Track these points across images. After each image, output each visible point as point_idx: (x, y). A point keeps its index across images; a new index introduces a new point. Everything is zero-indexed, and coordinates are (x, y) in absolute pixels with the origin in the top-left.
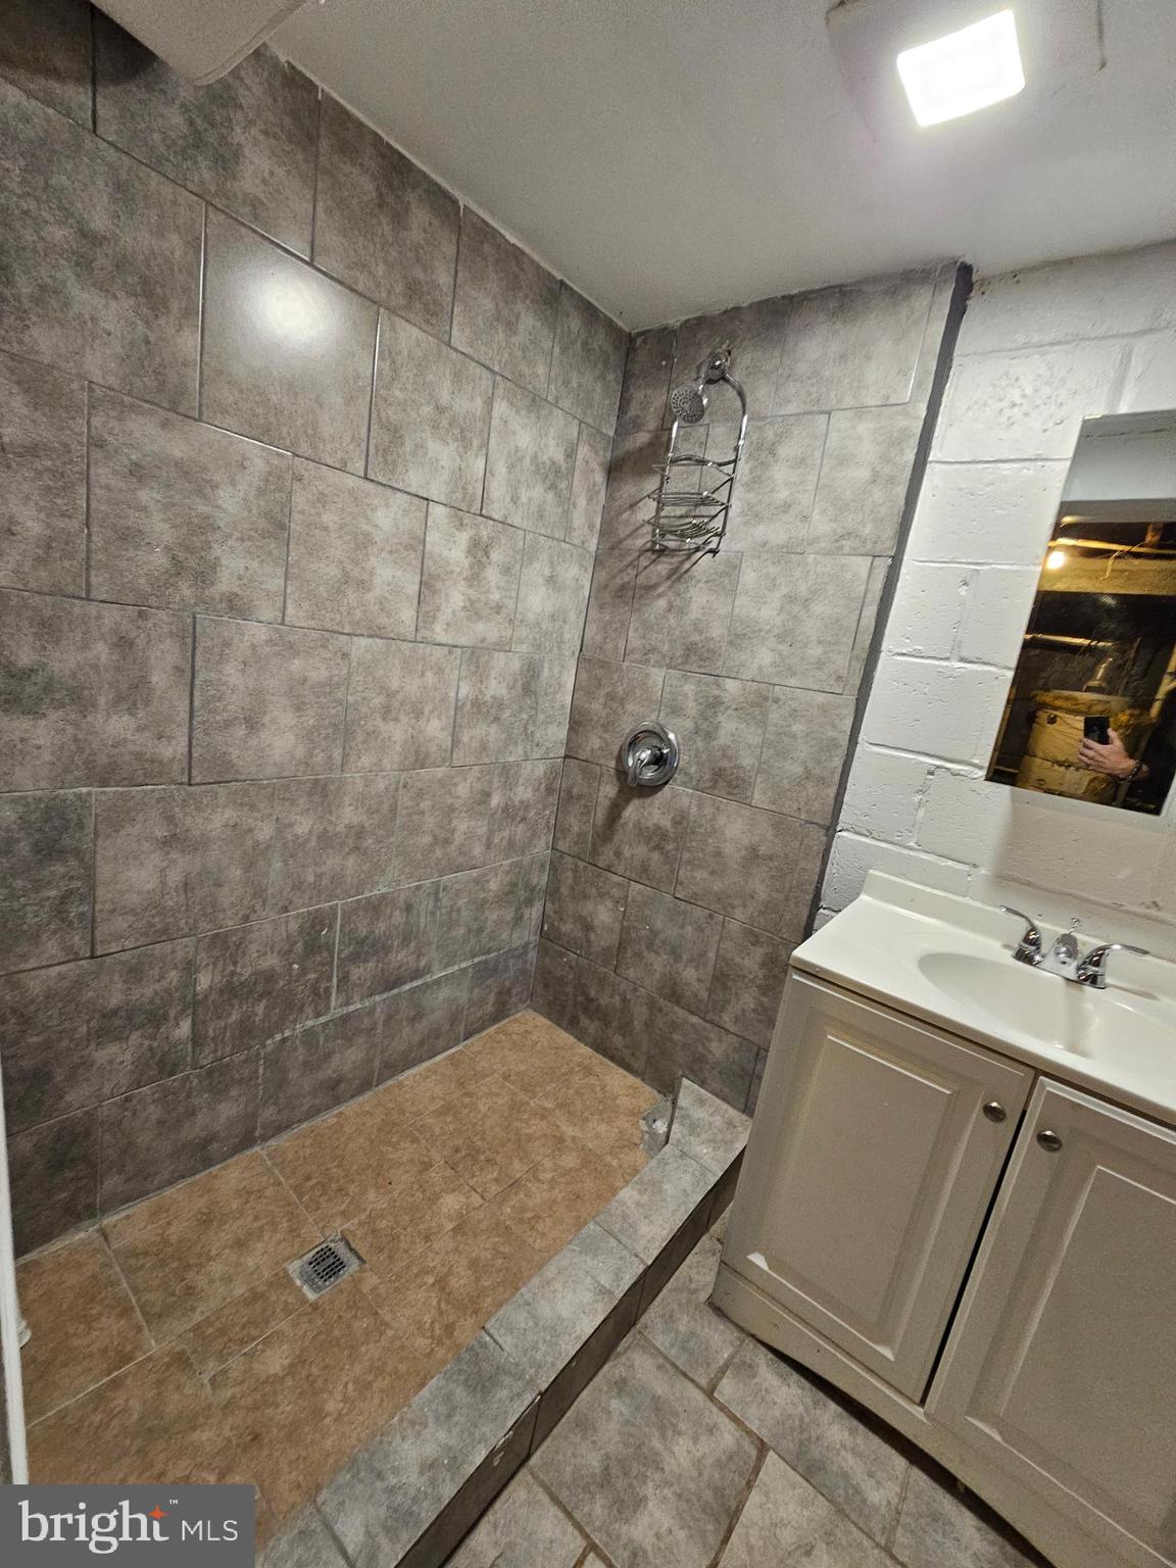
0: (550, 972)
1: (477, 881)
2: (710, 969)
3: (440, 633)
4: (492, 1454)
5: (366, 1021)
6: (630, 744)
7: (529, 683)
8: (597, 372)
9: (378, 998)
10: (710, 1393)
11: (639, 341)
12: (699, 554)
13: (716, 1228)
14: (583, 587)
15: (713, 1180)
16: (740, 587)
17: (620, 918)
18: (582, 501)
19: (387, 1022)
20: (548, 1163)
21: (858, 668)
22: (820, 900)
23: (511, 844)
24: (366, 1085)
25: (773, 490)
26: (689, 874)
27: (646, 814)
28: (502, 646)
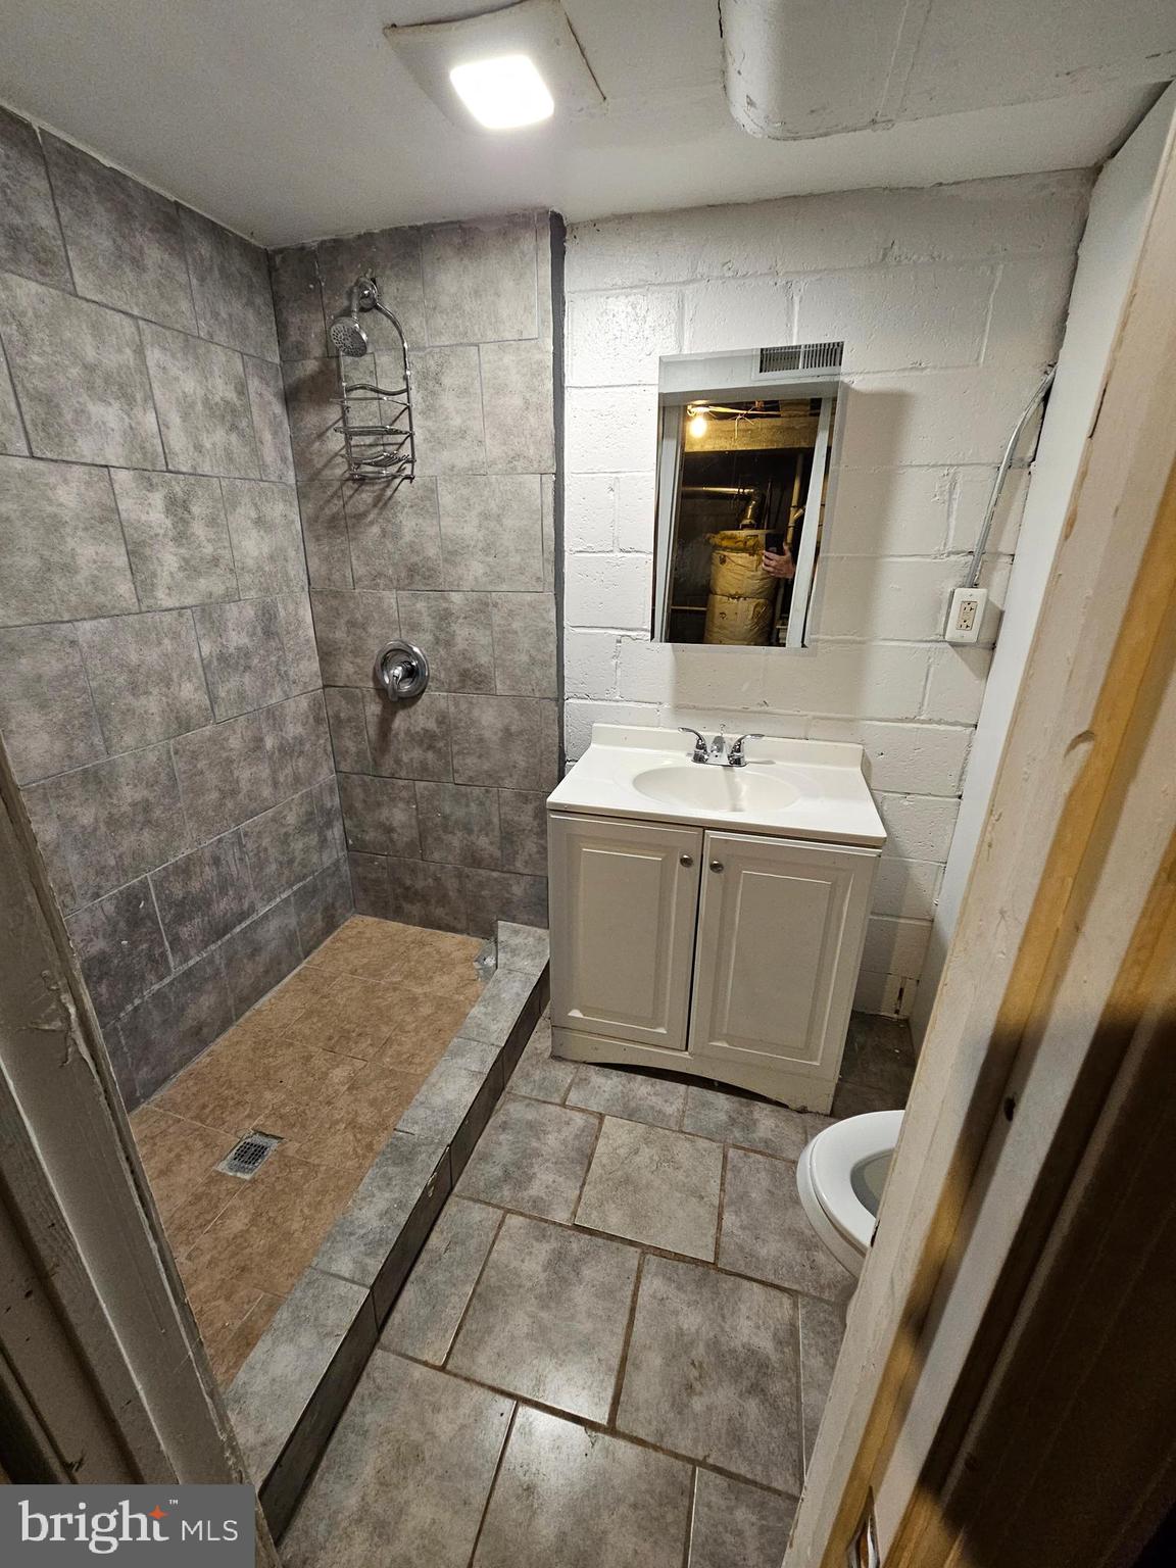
0: (365, 878)
1: (274, 820)
2: (497, 833)
3: (164, 599)
4: (426, 1189)
5: (208, 970)
6: (382, 665)
7: (268, 625)
8: (244, 301)
9: (213, 947)
10: (563, 1105)
11: (278, 259)
12: (397, 481)
13: (547, 1012)
14: (293, 522)
15: (535, 980)
16: (441, 509)
17: (415, 813)
18: (268, 437)
19: (228, 965)
20: (409, 1019)
21: (550, 567)
22: (564, 755)
23: (297, 779)
24: (226, 1023)
25: (447, 418)
26: (461, 762)
27: (412, 721)
28: (231, 597)
